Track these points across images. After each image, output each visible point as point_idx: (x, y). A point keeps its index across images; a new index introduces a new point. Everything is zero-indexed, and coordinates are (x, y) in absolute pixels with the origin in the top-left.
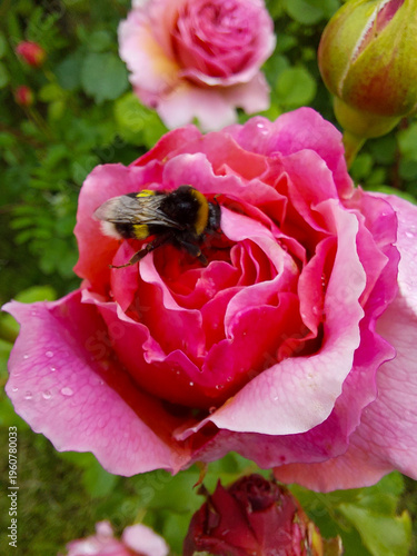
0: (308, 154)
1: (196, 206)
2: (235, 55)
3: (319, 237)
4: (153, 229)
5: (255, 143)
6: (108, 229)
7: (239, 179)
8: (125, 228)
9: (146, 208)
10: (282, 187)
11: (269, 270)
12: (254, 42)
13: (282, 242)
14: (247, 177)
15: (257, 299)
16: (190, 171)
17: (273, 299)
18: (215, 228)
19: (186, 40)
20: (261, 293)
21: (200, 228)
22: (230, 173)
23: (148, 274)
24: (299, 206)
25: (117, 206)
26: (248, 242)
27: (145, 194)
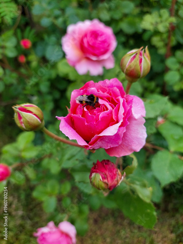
0: (115, 88)
1: (94, 98)
2: (102, 50)
3: (117, 104)
4: (86, 102)
5: (105, 85)
6: (77, 102)
7: (102, 93)
8: (81, 102)
9: (85, 98)
10: (110, 94)
11: (107, 109)
12: (109, 46)
13: (110, 105)
14: (104, 92)
15: (105, 114)
16: (93, 91)
17: (108, 114)
18: (97, 102)
19: (86, 45)
20: (106, 113)
21: (94, 102)
22: (100, 92)
23: (85, 110)
24: (113, 98)
25: (79, 98)
26: (103, 104)
27: (84, 95)
